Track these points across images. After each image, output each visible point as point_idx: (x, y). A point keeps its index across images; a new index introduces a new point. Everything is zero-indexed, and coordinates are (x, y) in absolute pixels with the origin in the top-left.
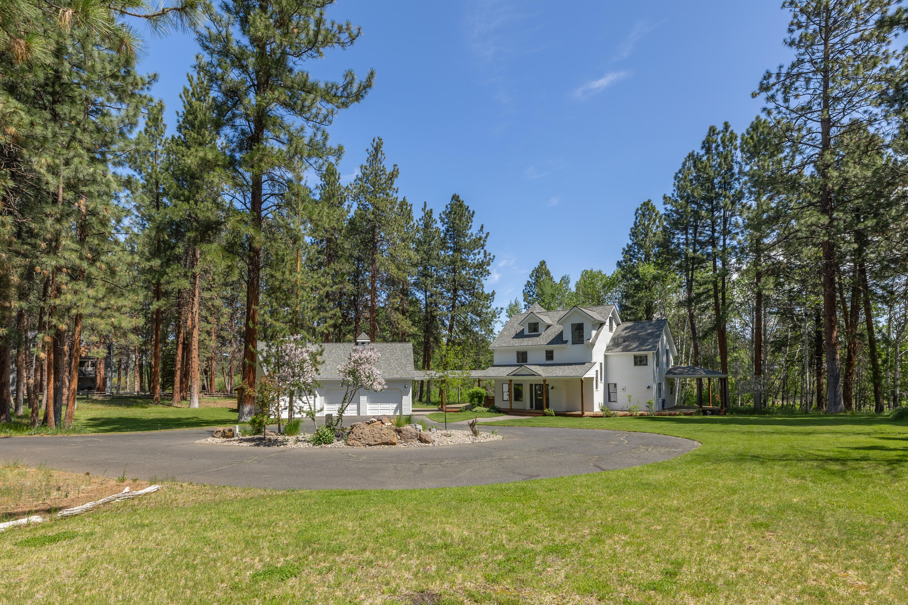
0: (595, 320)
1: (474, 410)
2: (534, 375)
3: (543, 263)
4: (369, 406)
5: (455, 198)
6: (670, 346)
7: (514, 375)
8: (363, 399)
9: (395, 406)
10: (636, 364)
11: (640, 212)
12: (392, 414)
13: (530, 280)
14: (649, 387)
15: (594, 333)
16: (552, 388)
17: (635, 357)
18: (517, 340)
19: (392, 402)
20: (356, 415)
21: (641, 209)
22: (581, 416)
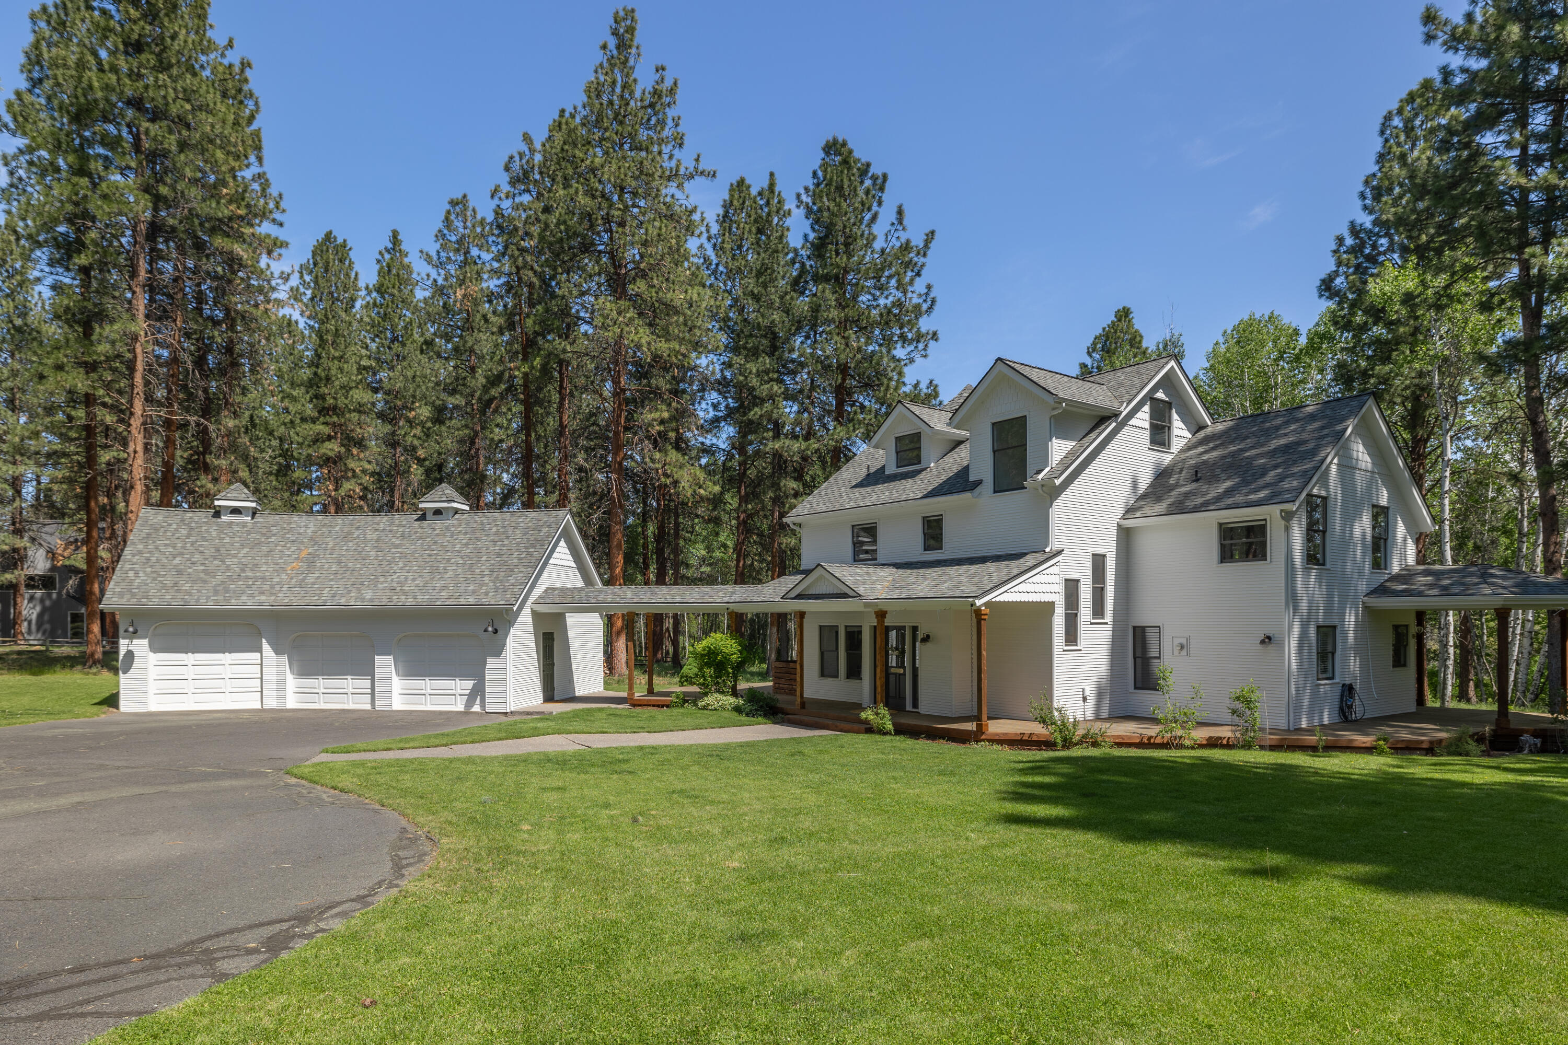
0: (1060, 401)
1: (700, 704)
2: (845, 596)
3: (1124, 314)
4: (398, 684)
5: (833, 147)
6: (1398, 493)
7: (799, 597)
8: (384, 664)
9: (469, 684)
10: (1226, 555)
11: (1397, 122)
12: (460, 708)
13: (1088, 361)
14: (1267, 640)
15: (1059, 448)
16: (926, 639)
17: (1227, 532)
18: (857, 493)
19: (463, 675)
20: (368, 707)
21: (1400, 111)
22: (976, 736)
